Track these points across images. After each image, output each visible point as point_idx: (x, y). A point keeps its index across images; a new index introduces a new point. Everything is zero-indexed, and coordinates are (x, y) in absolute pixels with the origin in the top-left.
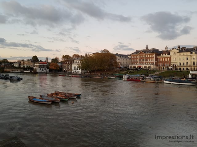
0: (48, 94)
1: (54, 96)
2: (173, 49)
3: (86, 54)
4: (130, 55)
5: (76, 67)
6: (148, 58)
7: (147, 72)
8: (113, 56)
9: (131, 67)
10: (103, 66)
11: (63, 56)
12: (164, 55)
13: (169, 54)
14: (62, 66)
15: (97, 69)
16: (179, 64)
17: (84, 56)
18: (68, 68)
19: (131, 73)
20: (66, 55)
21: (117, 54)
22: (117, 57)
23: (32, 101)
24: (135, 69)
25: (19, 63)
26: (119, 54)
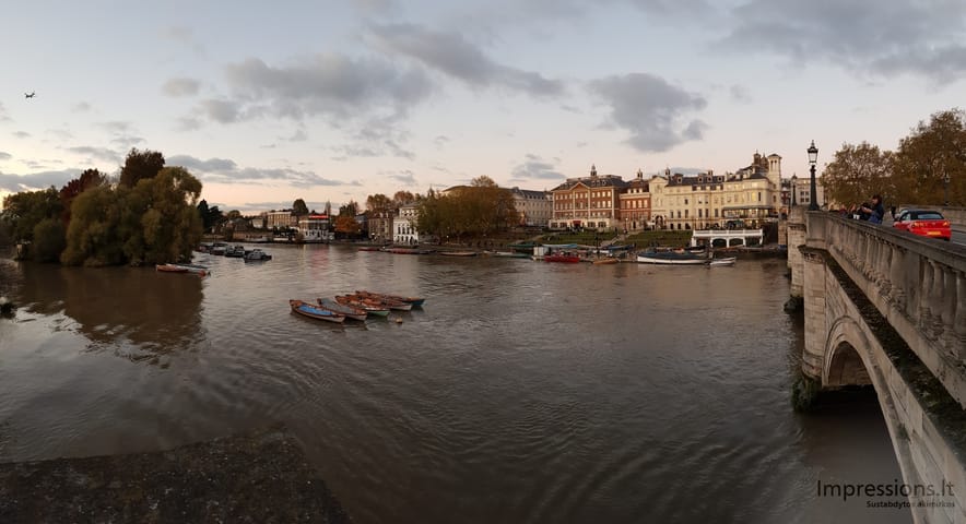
0: (337, 297)
1: (353, 302)
2: (655, 177)
3: (432, 192)
4: (550, 193)
5: (403, 227)
6: (596, 199)
7: (595, 236)
8: (507, 195)
9: (554, 225)
10: (478, 221)
11: (370, 197)
12: (635, 191)
13: (646, 189)
14: (366, 224)
15: (461, 232)
16: (668, 215)
17: (426, 196)
18: (383, 230)
19: (553, 240)
20: (377, 195)
21: (516, 190)
22: (517, 197)
23: (298, 311)
24: (564, 229)
25: (264, 218)
26: (520, 188)
